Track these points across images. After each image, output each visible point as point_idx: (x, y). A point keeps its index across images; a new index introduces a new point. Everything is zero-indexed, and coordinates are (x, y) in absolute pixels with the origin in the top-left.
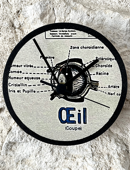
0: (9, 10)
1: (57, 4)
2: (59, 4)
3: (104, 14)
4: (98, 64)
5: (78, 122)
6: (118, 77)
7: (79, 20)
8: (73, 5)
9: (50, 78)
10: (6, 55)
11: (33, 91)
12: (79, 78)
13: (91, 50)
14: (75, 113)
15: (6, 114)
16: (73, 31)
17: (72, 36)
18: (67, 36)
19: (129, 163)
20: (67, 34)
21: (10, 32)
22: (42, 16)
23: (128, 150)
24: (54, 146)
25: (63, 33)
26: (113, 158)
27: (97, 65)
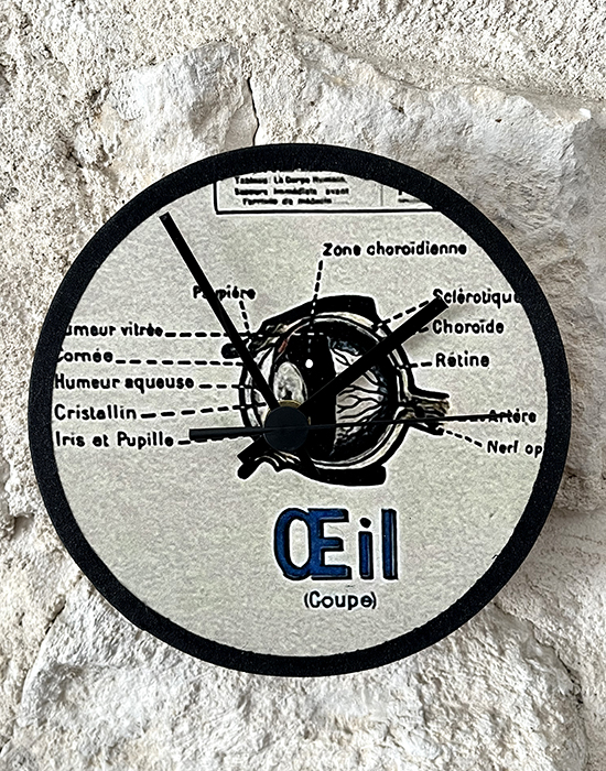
0: (53, 87)
1: (263, 63)
2: (274, 61)
3: (467, 104)
4: (445, 321)
5: (361, 573)
6: (529, 375)
7: (360, 131)
8: (333, 65)
9: (237, 383)
10: (39, 281)
11: (164, 437)
12: (361, 382)
13: (412, 260)
14: (348, 532)
15: (39, 541)
16: (334, 180)
17: (329, 201)
18: (307, 202)
19: (583, 751)
20: (307, 192)
21: (59, 183)
22: (200, 115)
23: (577, 692)
24: (255, 680)
25: (291, 186)
26: (513, 727)
27: (440, 324)
